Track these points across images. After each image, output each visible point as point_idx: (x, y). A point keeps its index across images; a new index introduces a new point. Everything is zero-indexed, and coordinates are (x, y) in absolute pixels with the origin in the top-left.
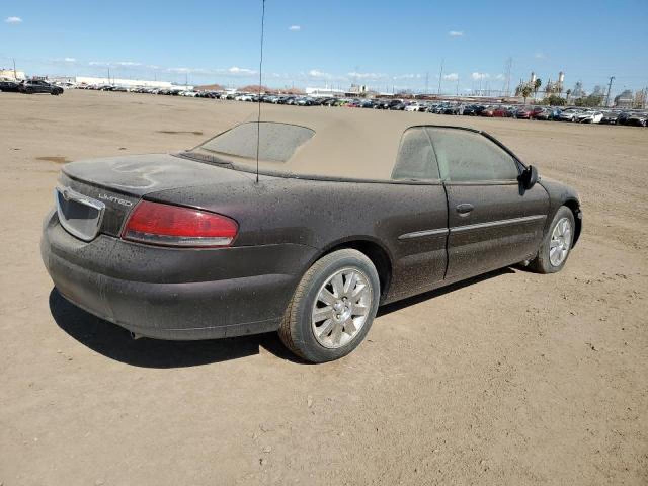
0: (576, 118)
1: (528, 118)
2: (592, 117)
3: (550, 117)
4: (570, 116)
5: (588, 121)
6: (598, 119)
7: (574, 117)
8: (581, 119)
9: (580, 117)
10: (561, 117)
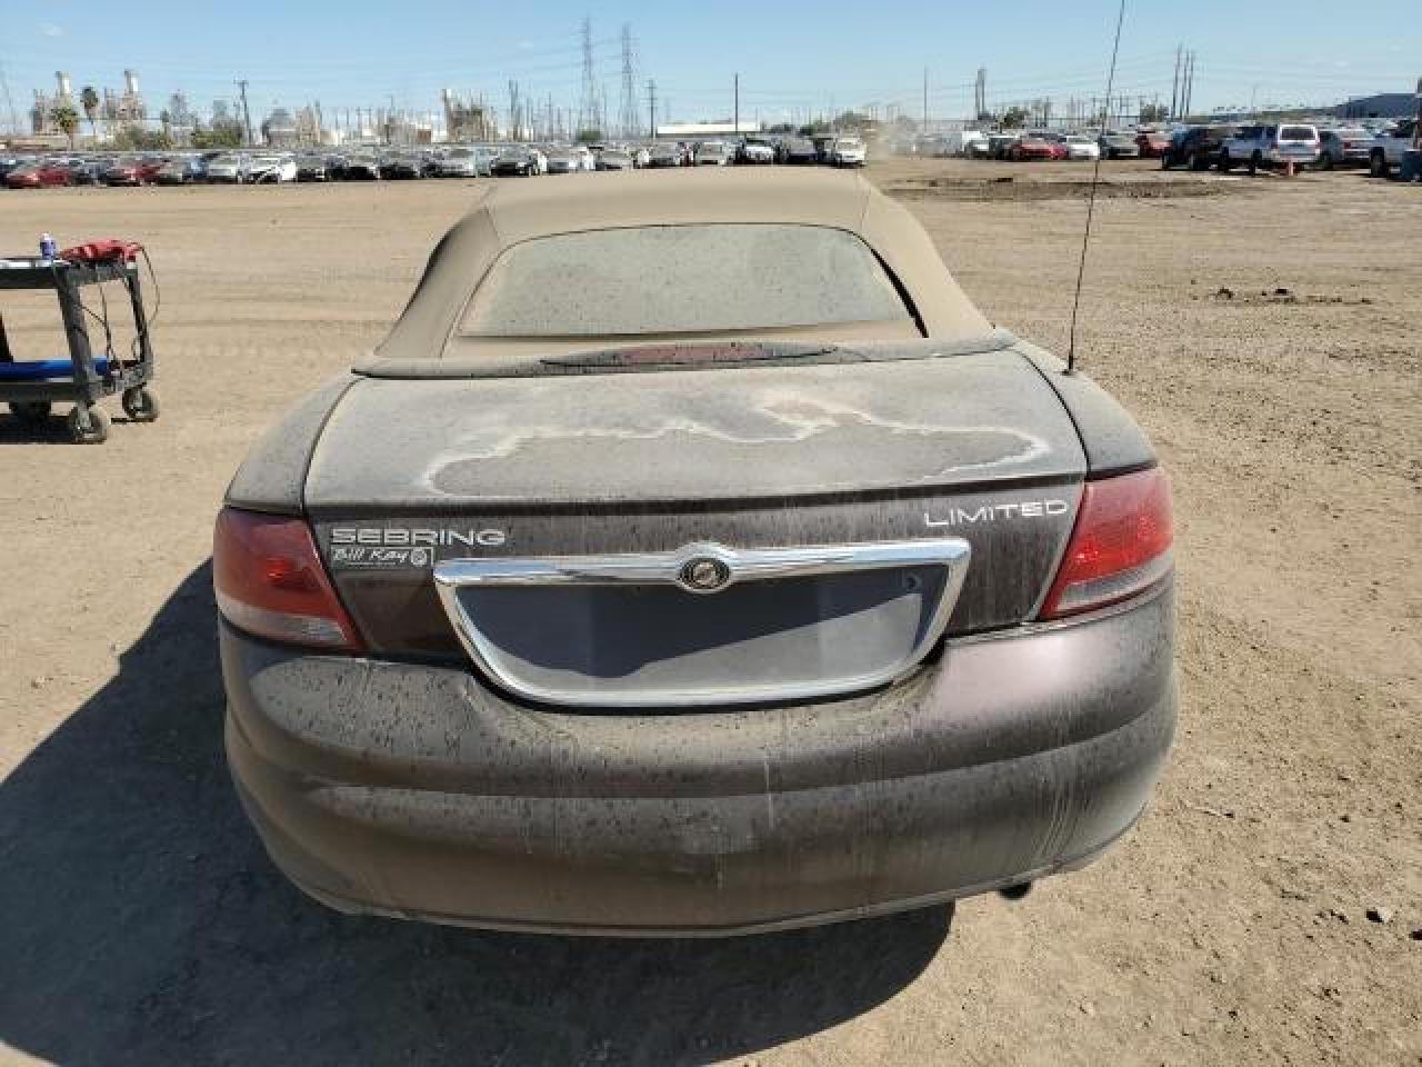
0: (245, 175)
1: (135, 184)
2: (277, 170)
3: (186, 177)
4: (232, 171)
5: (271, 180)
6: (289, 171)
7: (240, 173)
8: (256, 176)
9: (254, 170)
10: (210, 174)
